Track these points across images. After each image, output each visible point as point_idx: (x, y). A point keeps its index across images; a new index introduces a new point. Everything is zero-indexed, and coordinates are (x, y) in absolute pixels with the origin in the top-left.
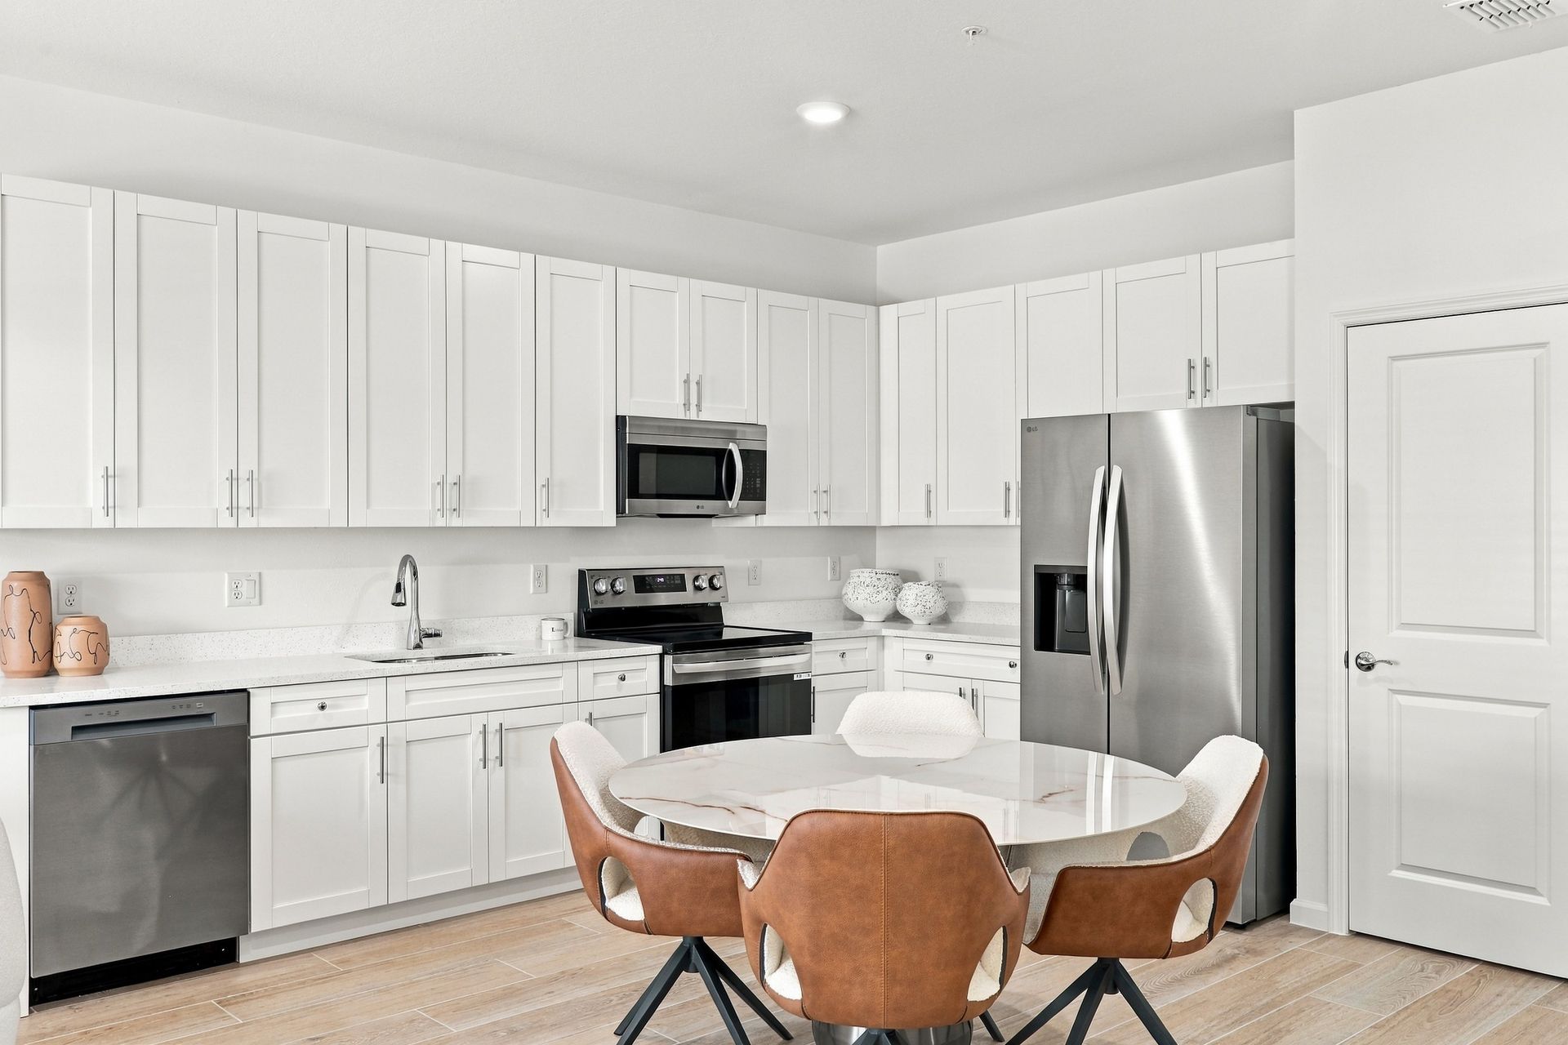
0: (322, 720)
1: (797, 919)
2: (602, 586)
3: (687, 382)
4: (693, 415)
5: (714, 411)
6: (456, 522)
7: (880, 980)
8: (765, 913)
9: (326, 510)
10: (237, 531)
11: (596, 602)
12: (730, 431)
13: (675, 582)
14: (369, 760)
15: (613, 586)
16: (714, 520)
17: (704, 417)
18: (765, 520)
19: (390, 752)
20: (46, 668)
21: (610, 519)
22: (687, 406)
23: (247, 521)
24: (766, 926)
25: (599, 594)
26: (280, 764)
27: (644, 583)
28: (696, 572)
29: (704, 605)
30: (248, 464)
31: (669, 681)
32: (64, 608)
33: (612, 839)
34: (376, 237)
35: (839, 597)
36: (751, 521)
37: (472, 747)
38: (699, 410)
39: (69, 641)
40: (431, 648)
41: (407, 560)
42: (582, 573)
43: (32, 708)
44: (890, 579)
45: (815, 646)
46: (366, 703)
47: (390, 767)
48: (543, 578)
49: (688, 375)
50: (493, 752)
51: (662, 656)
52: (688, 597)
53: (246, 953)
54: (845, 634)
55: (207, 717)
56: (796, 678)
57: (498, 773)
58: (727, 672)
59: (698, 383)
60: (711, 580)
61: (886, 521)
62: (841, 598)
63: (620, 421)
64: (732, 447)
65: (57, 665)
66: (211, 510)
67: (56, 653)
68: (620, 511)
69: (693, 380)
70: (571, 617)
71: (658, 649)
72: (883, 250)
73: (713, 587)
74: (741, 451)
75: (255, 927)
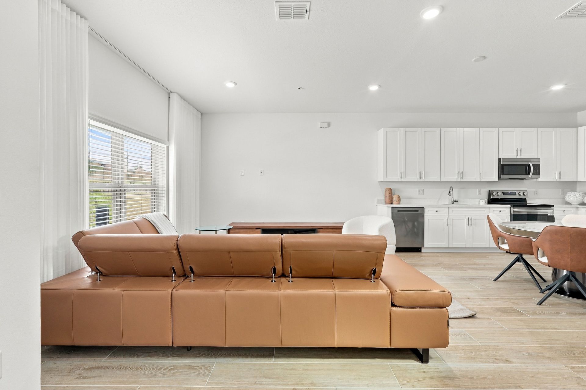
0: (437, 213)
1: (547, 246)
2: (494, 194)
3: (517, 150)
4: (519, 157)
5: (525, 156)
6: (462, 180)
7: (569, 260)
8: (539, 246)
9: (436, 178)
10: (421, 181)
11: (493, 197)
12: (529, 160)
13: (515, 194)
14: (446, 221)
15: (497, 194)
16: (524, 180)
17: (521, 157)
18: (539, 180)
19: (449, 220)
20: (391, 203)
21: (497, 179)
22: (517, 155)
23: (422, 180)
24: (539, 248)
25: (494, 195)
26: (429, 220)
27: (504, 193)
28: (519, 192)
29: (522, 199)
30: (423, 171)
31: (512, 213)
32: (393, 194)
33: (501, 233)
34: (446, 129)
35: (564, 198)
36: (535, 180)
37: (466, 221)
38: (521, 155)
39: (395, 199)
40: (456, 204)
41: (451, 187)
42: (489, 191)
43: (392, 207)
44: (581, 194)
45: (555, 208)
46: (446, 211)
47: (449, 223)
48: (480, 193)
49: (518, 149)
50: (470, 223)
51: (510, 208)
52: (517, 197)
53: (423, 250)
54: (565, 206)
55: (418, 211)
56: (548, 215)
57: (471, 227)
58: (528, 212)
59: (520, 150)
60: (523, 193)
61: (579, 180)
62: (564, 199)
63: (500, 160)
64: (530, 163)
65: (393, 202)
66: (416, 178)
67: (393, 200)
68: (499, 178)
69: (519, 150)
70: (487, 200)
71: (510, 206)
72: (579, 114)
73: (524, 195)
74: (533, 165)
75: (425, 246)
